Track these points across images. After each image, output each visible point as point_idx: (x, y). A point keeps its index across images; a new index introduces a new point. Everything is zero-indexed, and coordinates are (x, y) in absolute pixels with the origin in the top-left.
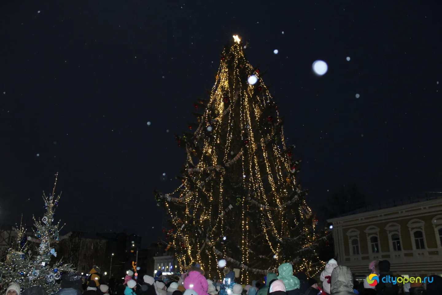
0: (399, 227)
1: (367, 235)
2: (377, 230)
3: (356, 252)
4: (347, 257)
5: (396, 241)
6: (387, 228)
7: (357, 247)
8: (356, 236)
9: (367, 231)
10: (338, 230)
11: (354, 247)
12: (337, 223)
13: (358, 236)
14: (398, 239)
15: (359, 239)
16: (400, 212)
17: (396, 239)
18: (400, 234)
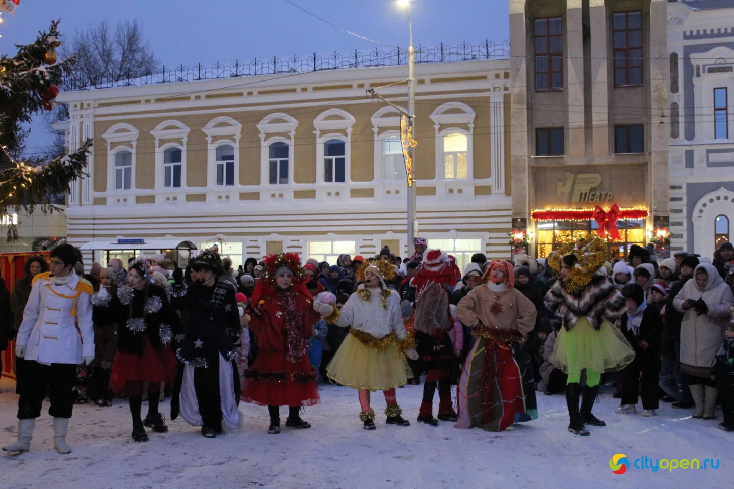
0: (236, 129)
1: (157, 142)
2: (184, 131)
3: (123, 182)
4: (99, 194)
5: (224, 163)
6: (210, 130)
7: (128, 171)
8: (128, 143)
9: (158, 132)
10: (81, 123)
11: (119, 172)
12: (82, 105)
13: (134, 144)
14: (232, 158)
15: (133, 151)
16: (245, 94)
17: (224, 158)
18: (236, 145)
